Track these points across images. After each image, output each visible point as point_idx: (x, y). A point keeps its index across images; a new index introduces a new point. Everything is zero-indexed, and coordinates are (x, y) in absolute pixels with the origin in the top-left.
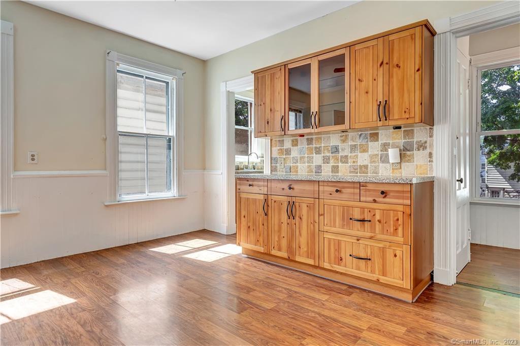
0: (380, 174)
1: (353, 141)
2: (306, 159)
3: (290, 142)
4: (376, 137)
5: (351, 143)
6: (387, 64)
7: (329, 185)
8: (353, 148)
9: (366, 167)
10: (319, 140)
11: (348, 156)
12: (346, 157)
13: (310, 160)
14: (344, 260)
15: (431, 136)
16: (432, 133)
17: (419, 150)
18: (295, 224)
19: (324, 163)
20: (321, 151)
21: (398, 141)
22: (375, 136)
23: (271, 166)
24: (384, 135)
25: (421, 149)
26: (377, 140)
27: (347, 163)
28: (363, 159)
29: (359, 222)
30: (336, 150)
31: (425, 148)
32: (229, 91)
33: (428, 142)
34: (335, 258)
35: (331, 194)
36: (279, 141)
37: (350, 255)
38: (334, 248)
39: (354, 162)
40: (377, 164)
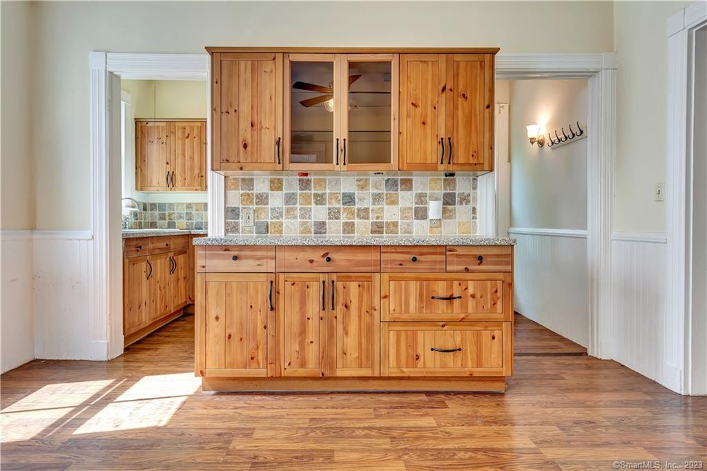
0: (414, 234)
1: (377, 188)
2: (298, 212)
3: (267, 184)
4: (409, 185)
5: (372, 190)
6: (451, 90)
7: (398, 251)
8: (377, 198)
9: (395, 224)
10: (321, 183)
11: (369, 209)
12: (366, 210)
13: (306, 213)
14: (422, 358)
15: (475, 188)
16: (476, 185)
17: (461, 204)
18: (336, 317)
19: (330, 218)
20: (325, 200)
21: (437, 192)
22: (407, 184)
23: (226, 223)
24: (419, 184)
25: (464, 203)
26: (410, 189)
27: (368, 219)
28: (390, 214)
29: (445, 301)
30: (349, 199)
31: (468, 202)
32: (111, 73)
33: (471, 196)
34: (407, 358)
35: (401, 265)
36: (243, 180)
37: (432, 349)
38: (407, 343)
39: (378, 218)
40: (410, 221)
